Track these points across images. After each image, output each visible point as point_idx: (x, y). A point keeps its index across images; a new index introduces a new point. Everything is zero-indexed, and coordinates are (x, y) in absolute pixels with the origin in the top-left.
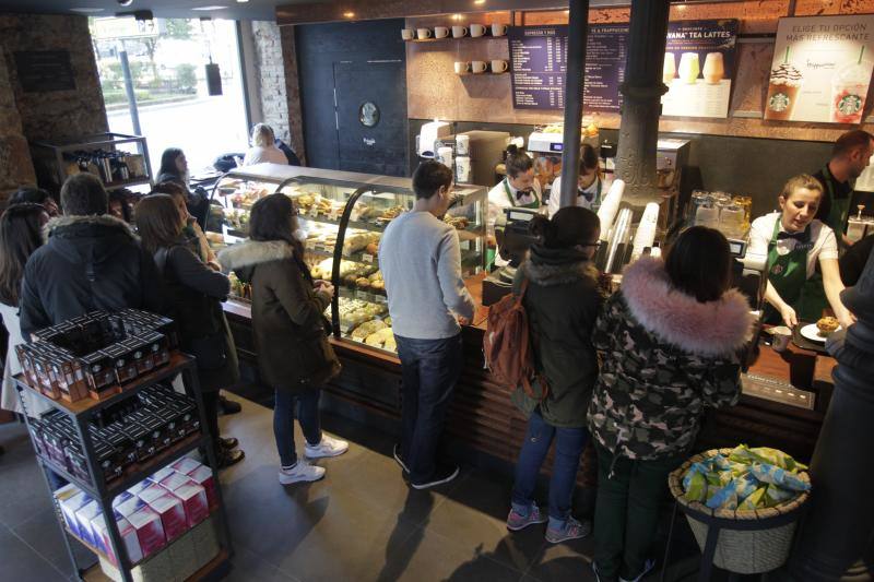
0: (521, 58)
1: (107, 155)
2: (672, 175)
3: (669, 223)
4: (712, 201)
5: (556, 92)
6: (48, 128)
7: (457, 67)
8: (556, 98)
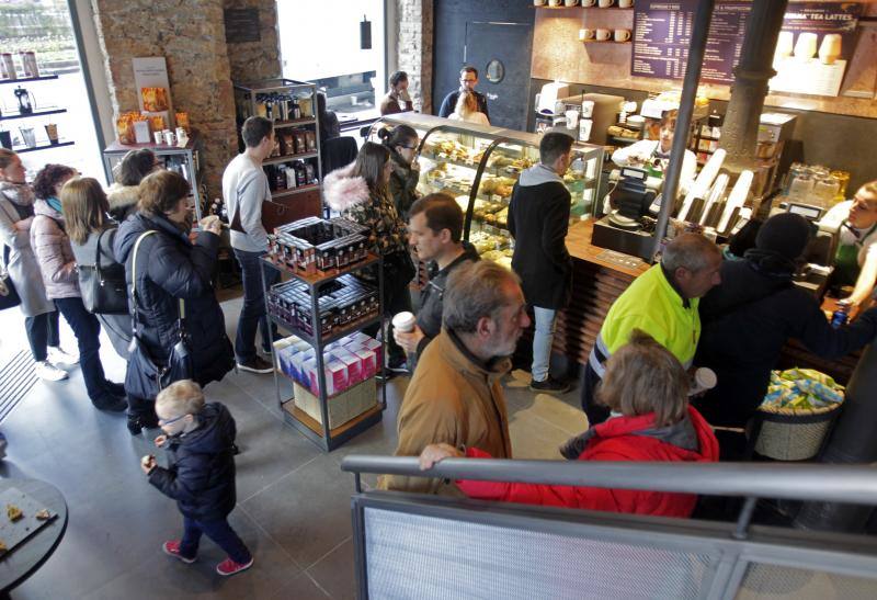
0: (643, 29)
1: (284, 97)
2: (773, 147)
3: (765, 191)
4: (810, 174)
5: (673, 63)
6: (238, 73)
7: (583, 34)
8: (672, 68)
